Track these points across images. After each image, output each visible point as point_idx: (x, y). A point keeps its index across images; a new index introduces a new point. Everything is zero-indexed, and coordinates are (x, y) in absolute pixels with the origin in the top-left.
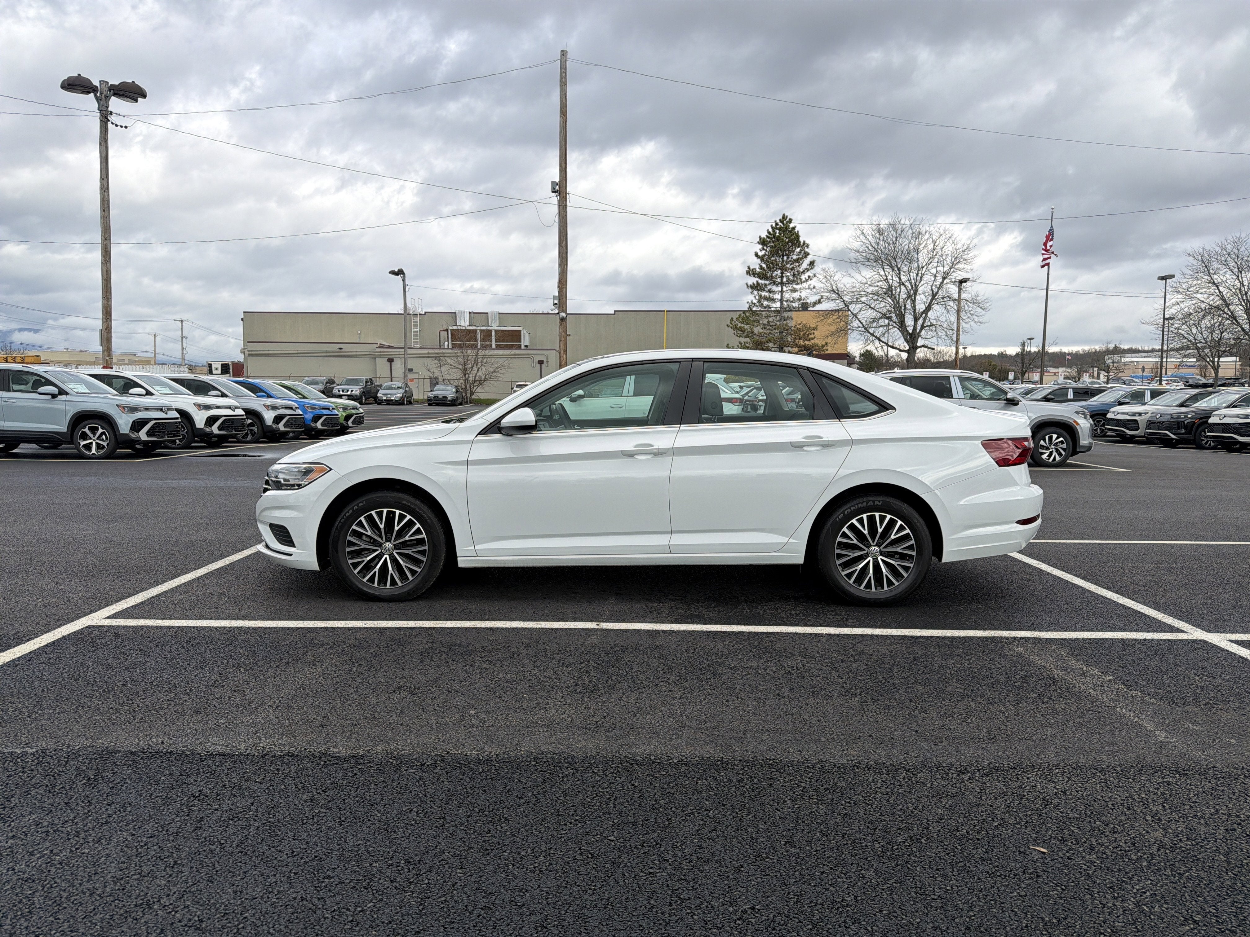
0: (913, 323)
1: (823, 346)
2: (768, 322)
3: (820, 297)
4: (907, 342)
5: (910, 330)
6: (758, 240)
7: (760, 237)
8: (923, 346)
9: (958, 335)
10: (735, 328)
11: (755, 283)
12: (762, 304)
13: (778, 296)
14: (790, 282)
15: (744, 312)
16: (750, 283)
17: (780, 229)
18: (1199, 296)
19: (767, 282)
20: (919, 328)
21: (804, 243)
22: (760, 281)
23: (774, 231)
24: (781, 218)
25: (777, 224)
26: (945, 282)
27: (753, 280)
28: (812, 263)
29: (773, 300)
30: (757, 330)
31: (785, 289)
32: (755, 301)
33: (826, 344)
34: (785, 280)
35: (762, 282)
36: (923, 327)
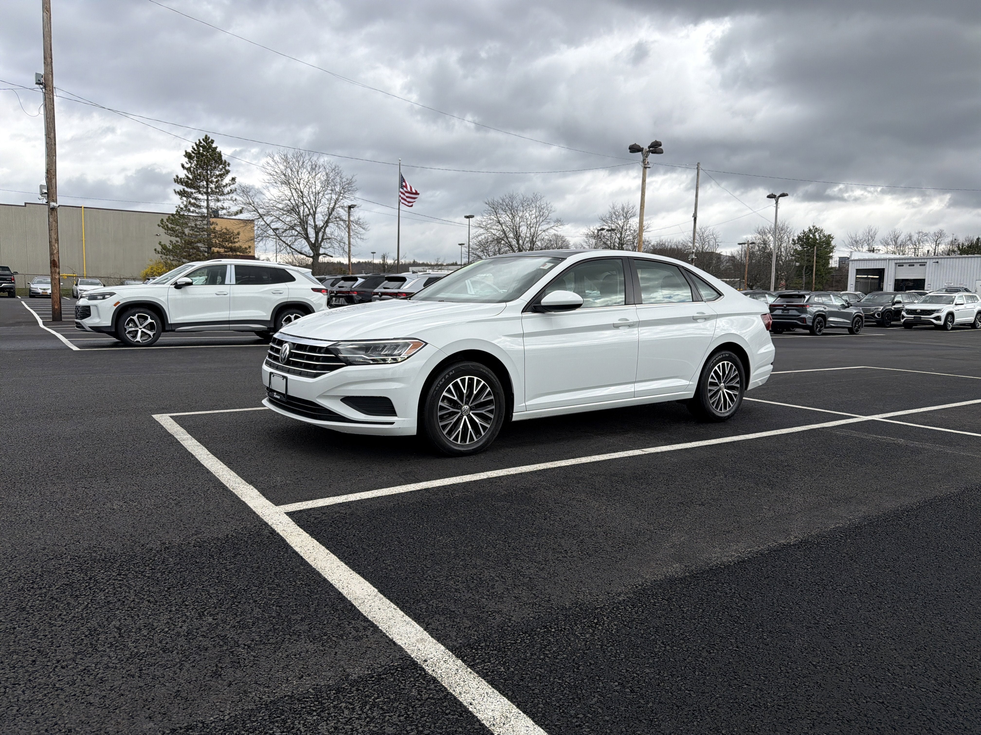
0: (314, 235)
1: (246, 248)
2: (196, 225)
3: (240, 208)
4: (312, 250)
5: (313, 240)
6: (184, 153)
7: (186, 151)
8: (324, 254)
9: (349, 247)
10: (167, 229)
11: (182, 190)
12: (189, 209)
13: (204, 204)
14: (213, 192)
15: (173, 215)
16: (177, 190)
17: (204, 147)
18: (492, 231)
19: (193, 191)
20: (320, 240)
21: (225, 162)
22: (186, 189)
23: (198, 148)
24: (204, 138)
25: (200, 142)
26: (337, 206)
27: (180, 187)
28: (233, 179)
29: (199, 207)
30: (187, 231)
31: (210, 198)
32: (182, 206)
33: (250, 247)
34: (209, 190)
35: (189, 190)
36: (323, 239)
